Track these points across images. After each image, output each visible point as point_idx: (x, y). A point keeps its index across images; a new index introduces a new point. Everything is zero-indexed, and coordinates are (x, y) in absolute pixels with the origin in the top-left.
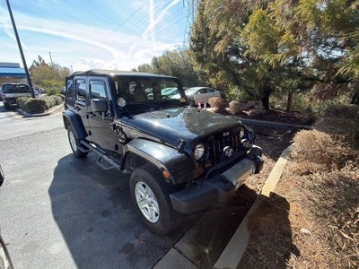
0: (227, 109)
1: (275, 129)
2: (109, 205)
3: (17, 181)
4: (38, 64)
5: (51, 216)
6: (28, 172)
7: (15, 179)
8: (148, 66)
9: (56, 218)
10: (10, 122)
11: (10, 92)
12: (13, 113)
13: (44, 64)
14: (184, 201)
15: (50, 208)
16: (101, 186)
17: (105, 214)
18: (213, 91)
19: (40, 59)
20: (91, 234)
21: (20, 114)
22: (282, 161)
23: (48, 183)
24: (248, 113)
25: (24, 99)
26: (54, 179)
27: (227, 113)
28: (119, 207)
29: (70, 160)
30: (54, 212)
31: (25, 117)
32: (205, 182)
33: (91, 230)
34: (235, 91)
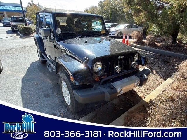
0: (144, 41)
1: (176, 58)
2: (50, 92)
3: (8, 72)
4: (31, 5)
5: (20, 92)
6: (15, 68)
7: (7, 71)
8: (96, 7)
9: (22, 94)
10: (13, 39)
11: (15, 21)
12: (15, 34)
13: (34, 4)
14: (81, 96)
15: (20, 89)
16: (49, 81)
17: (47, 96)
18: (137, 27)
19: (32, 2)
20: (36, 105)
21: (19, 35)
22: (169, 81)
23: (23, 75)
24: (158, 44)
25: (21, 26)
26: (26, 73)
27: (143, 43)
28: (55, 94)
29: (37, 64)
30: (22, 91)
31: (21, 37)
32: (99, 87)
33: (37, 103)
34: (154, 28)
